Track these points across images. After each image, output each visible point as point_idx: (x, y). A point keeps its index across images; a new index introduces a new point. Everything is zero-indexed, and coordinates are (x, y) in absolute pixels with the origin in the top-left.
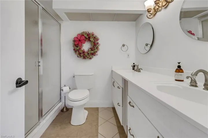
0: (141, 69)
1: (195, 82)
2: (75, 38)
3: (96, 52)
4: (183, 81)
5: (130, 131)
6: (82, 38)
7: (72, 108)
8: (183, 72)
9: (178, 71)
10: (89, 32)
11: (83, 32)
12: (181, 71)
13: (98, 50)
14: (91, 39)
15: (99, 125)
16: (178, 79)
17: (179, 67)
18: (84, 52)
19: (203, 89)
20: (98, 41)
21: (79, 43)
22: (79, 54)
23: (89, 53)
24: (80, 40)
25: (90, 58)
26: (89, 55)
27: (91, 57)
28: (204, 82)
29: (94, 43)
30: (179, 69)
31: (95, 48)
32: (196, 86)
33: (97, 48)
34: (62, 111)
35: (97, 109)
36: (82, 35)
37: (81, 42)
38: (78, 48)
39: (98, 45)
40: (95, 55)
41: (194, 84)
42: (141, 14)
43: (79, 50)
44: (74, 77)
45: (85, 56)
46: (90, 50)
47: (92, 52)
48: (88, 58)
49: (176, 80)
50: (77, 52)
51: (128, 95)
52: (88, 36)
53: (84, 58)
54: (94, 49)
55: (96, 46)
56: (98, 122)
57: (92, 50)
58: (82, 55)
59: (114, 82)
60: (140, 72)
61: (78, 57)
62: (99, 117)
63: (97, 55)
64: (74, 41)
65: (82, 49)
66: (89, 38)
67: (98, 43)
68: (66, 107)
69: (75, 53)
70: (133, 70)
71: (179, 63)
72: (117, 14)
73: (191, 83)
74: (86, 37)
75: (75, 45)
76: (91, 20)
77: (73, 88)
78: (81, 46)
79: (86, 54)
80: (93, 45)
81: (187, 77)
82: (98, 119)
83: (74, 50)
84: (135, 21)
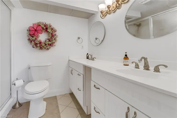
0: (95, 58)
1: (138, 65)
2: (30, 27)
3: (54, 43)
4: (128, 65)
5: (95, 109)
6: (39, 28)
7: (30, 101)
8: (128, 59)
9: (125, 58)
10: (47, 23)
11: (40, 23)
12: (127, 58)
13: (56, 41)
14: (48, 30)
15: (60, 112)
16: (125, 64)
17: (126, 55)
18: (40, 43)
19: (144, 69)
20: (55, 33)
21: (35, 33)
22: (35, 45)
23: (47, 44)
24: (36, 30)
25: (48, 49)
26: (47, 46)
27: (48, 47)
28: (144, 65)
29: (51, 34)
30: (126, 57)
31: (53, 39)
32: (139, 68)
33: (55, 39)
34: (14, 107)
35: (55, 97)
36: (39, 25)
37: (38, 33)
38: (34, 38)
39: (55, 36)
40: (52, 46)
41: (137, 67)
42: (93, 14)
43: (35, 40)
44: (29, 68)
45: (42, 46)
46: (48, 40)
47: (50, 43)
48: (45, 48)
49: (124, 65)
50: (33, 42)
51: (91, 80)
52: (45, 27)
53: (41, 48)
54: (51, 40)
55: (53, 37)
56: (59, 110)
57: (50, 41)
58: (38, 45)
59: (72, 70)
60: (94, 60)
61: (33, 47)
62: (59, 105)
63: (54, 46)
64: (29, 30)
65: (39, 40)
66: (47, 29)
67: (55, 35)
68: (18, 102)
69: (30, 43)
70: (87, 59)
71: (126, 53)
72: (75, 10)
73: (135, 66)
74: (43, 28)
75: (30, 35)
76: (48, 12)
77: (28, 80)
78: (38, 36)
79: (43, 45)
80: (51, 36)
81: (132, 62)
82: (58, 107)
83: (29, 39)
84: (88, 19)
